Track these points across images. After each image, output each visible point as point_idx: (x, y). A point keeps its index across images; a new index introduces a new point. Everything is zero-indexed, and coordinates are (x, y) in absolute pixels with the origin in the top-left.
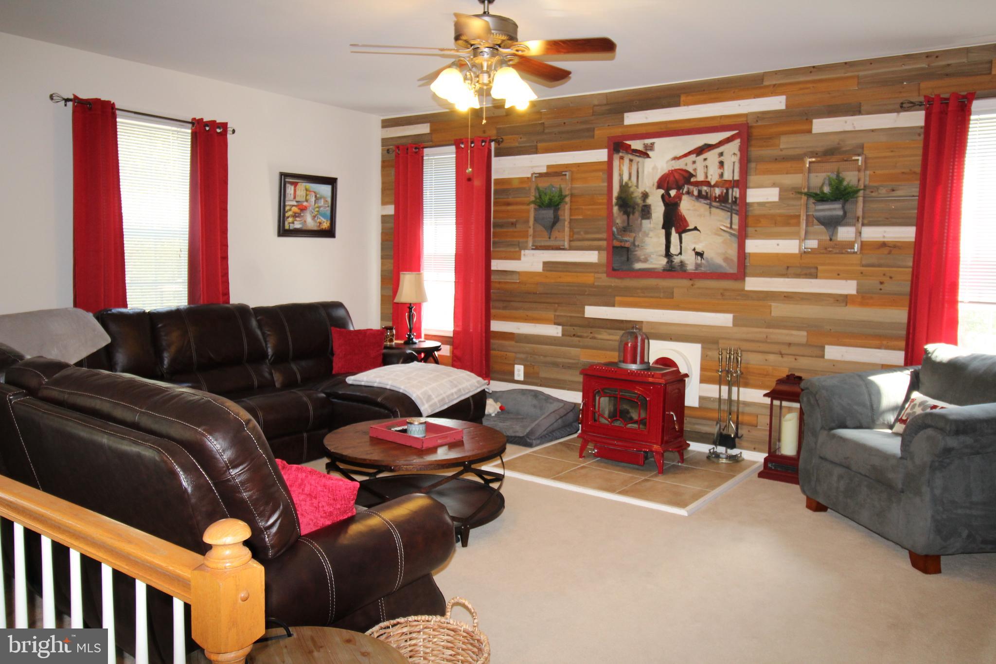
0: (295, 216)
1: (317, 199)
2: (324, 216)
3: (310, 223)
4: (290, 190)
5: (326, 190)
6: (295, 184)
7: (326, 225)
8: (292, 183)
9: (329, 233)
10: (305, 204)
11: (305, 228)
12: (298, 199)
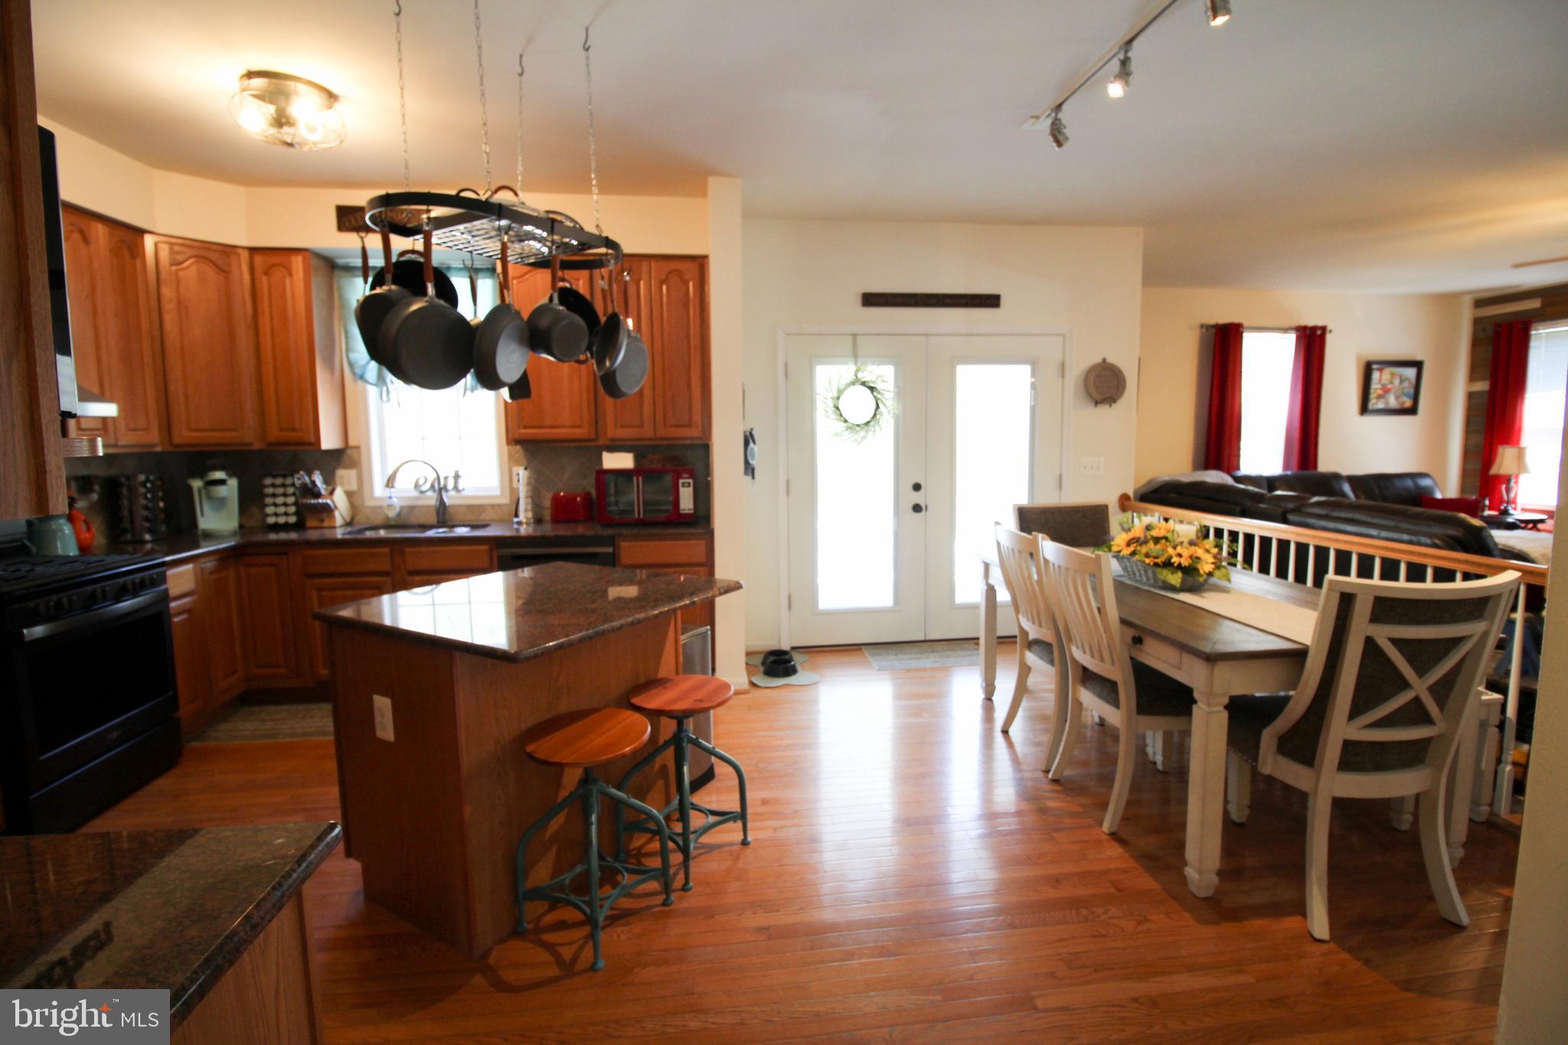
0: (1379, 397)
1: (1402, 381)
2: (1407, 395)
3: (1392, 402)
4: (1376, 375)
5: (1411, 373)
6: (1381, 370)
7: (1408, 403)
8: (1378, 369)
9: (1412, 411)
10: (1389, 386)
11: (1388, 407)
12: (1383, 382)
